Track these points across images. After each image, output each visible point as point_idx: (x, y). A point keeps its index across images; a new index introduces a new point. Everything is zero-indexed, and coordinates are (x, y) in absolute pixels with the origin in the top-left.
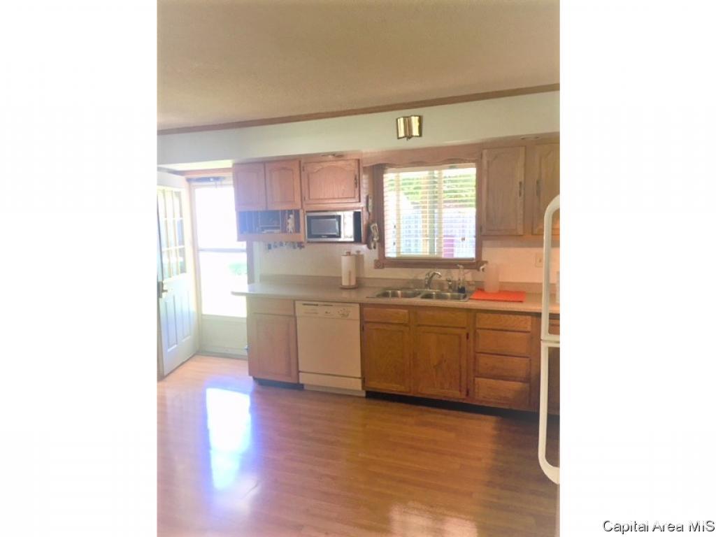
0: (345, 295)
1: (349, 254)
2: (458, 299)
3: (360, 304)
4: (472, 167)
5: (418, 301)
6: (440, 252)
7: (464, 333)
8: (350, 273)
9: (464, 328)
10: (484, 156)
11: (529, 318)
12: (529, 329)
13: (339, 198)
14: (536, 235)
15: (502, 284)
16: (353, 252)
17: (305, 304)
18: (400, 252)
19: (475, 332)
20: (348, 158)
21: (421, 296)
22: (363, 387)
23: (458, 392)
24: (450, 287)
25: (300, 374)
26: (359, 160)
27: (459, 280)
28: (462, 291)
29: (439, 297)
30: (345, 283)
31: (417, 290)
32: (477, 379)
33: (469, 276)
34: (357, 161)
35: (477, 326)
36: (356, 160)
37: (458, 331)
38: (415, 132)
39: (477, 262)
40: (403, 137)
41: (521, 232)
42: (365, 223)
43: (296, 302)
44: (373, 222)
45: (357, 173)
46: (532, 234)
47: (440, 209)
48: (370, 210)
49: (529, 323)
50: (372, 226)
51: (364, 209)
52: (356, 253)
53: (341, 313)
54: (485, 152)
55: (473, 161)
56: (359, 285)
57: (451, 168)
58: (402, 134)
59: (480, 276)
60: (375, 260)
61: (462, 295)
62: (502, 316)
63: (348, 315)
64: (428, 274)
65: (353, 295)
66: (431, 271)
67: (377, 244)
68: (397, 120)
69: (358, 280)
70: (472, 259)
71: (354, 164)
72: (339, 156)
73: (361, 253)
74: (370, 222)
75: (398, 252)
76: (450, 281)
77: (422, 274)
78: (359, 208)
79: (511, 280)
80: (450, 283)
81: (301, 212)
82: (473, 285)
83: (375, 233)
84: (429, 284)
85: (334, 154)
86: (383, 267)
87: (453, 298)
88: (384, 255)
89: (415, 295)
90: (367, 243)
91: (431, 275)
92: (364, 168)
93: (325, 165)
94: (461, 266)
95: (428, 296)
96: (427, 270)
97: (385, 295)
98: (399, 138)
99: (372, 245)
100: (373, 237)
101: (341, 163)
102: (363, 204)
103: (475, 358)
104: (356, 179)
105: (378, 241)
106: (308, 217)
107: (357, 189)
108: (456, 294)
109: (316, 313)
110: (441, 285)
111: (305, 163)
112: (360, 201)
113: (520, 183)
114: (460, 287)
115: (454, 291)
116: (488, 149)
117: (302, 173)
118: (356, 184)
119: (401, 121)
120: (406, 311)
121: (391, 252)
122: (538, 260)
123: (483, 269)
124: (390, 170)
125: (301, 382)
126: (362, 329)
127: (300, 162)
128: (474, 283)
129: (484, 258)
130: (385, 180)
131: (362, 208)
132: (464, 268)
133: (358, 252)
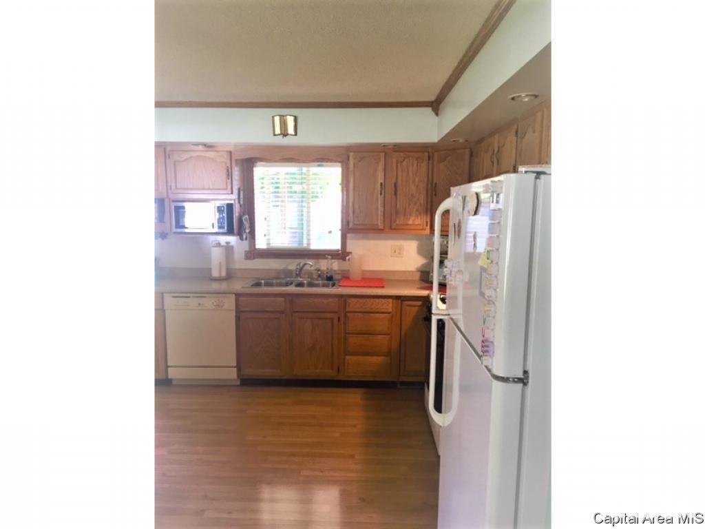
0: (215, 286)
1: (219, 245)
2: (327, 286)
3: (236, 294)
4: (337, 166)
5: (292, 289)
6: (309, 244)
7: (335, 316)
8: (220, 264)
9: (335, 312)
10: (351, 158)
11: (390, 300)
12: (390, 310)
13: (209, 189)
14: (395, 229)
15: (364, 272)
16: (223, 243)
17: (174, 297)
18: (270, 244)
19: (345, 316)
20: (220, 149)
21: (294, 284)
22: (239, 376)
23: (330, 371)
24: (319, 276)
25: (169, 369)
26: (231, 152)
27: (328, 269)
28: (330, 279)
29: (310, 285)
30: (215, 274)
31: (288, 279)
32: (347, 357)
33: (336, 265)
34: (229, 154)
35: (348, 310)
36: (227, 151)
37: (331, 315)
38: (291, 130)
39: (343, 253)
40: (279, 135)
41: (381, 227)
42: (237, 214)
43: (165, 294)
44: (244, 214)
45: (229, 165)
46: (391, 229)
47: (308, 203)
48: (242, 202)
49: (391, 305)
50: (244, 218)
51: (237, 201)
52: (225, 244)
53: (215, 304)
54: (351, 154)
55: (339, 162)
56: (230, 276)
57: (319, 166)
58: (278, 131)
59: (345, 265)
60: (245, 251)
61: (331, 283)
62: (368, 300)
63: (222, 306)
64: (299, 264)
65: (223, 286)
66: (302, 262)
67: (248, 236)
68: (273, 117)
69: (228, 270)
70: (338, 250)
71: (226, 156)
72: (209, 147)
73: (231, 244)
74: (242, 214)
75: (268, 244)
76: (319, 270)
77: (292, 265)
78: (231, 200)
79: (371, 269)
80: (319, 272)
81: (166, 202)
82: (339, 274)
83: (246, 224)
84: (299, 273)
85: (205, 145)
86: (254, 258)
87: (324, 286)
88: (255, 246)
89: (287, 284)
90: (240, 234)
91: (301, 265)
92: (236, 160)
93: (194, 154)
94: (329, 257)
95: (300, 285)
96: (298, 261)
97: (258, 285)
98: (275, 135)
99: (244, 237)
100: (245, 230)
101: (211, 154)
102: (235, 196)
103: (345, 339)
104: (228, 171)
105: (249, 233)
106: (175, 207)
107: (230, 180)
108: (326, 282)
109: (188, 306)
110: (310, 274)
111: (170, 151)
112: (232, 193)
113: (381, 184)
114: (329, 275)
115: (322, 279)
116: (354, 152)
117: (168, 160)
118: (228, 175)
119: (277, 119)
120: (283, 299)
121: (261, 244)
122: (393, 251)
123: (349, 259)
124: (259, 163)
125: (170, 377)
126: (238, 319)
127: (165, 149)
128: (340, 272)
129: (348, 250)
130: (255, 174)
131: (235, 200)
132: (332, 258)
133: (228, 243)
